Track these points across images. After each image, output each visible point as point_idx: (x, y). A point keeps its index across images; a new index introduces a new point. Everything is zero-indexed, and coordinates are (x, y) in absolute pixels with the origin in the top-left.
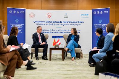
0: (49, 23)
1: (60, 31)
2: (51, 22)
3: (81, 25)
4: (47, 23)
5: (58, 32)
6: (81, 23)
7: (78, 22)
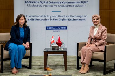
0: (44, 4)
1: (58, 18)
2: (47, 3)
3: (85, 6)
4: (42, 4)
5: (56, 18)
6: (85, 4)
7: (82, 2)
